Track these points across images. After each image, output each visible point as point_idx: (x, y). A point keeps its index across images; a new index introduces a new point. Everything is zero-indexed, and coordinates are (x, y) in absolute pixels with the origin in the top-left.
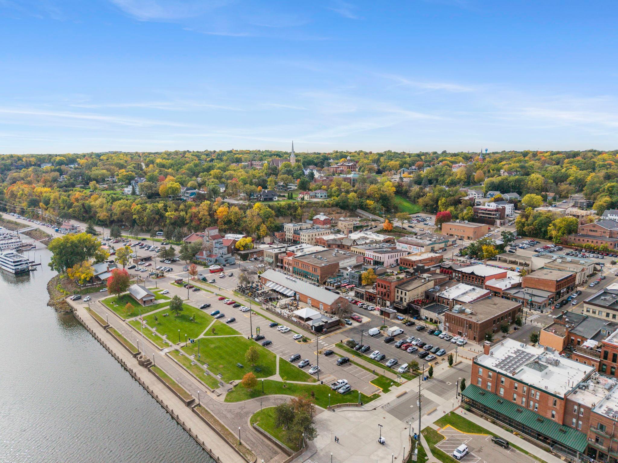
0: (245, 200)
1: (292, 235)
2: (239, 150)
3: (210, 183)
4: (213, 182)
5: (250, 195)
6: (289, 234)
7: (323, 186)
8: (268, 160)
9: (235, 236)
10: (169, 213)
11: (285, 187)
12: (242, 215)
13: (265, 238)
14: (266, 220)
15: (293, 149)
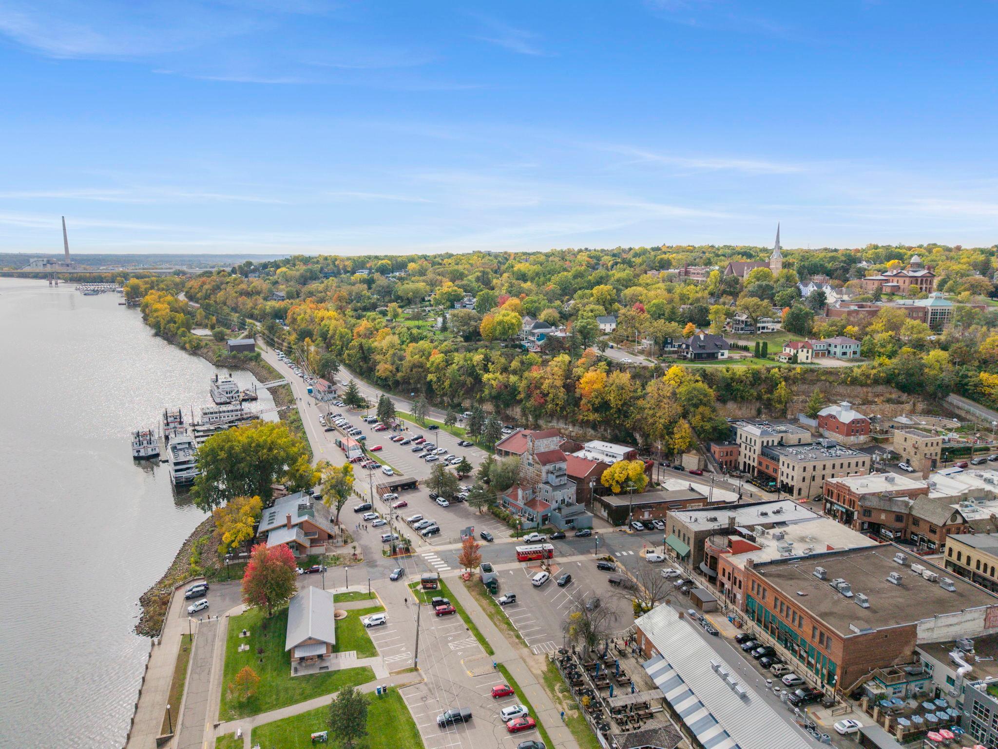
0: (649, 354)
1: (756, 456)
2: (674, 246)
3: (585, 314)
4: (592, 311)
5: (663, 344)
6: (747, 452)
7: (849, 328)
8: (722, 264)
9: (608, 449)
10: (491, 376)
11: (751, 325)
12: (635, 391)
13: (684, 456)
14: (692, 409)
15: (778, 241)
